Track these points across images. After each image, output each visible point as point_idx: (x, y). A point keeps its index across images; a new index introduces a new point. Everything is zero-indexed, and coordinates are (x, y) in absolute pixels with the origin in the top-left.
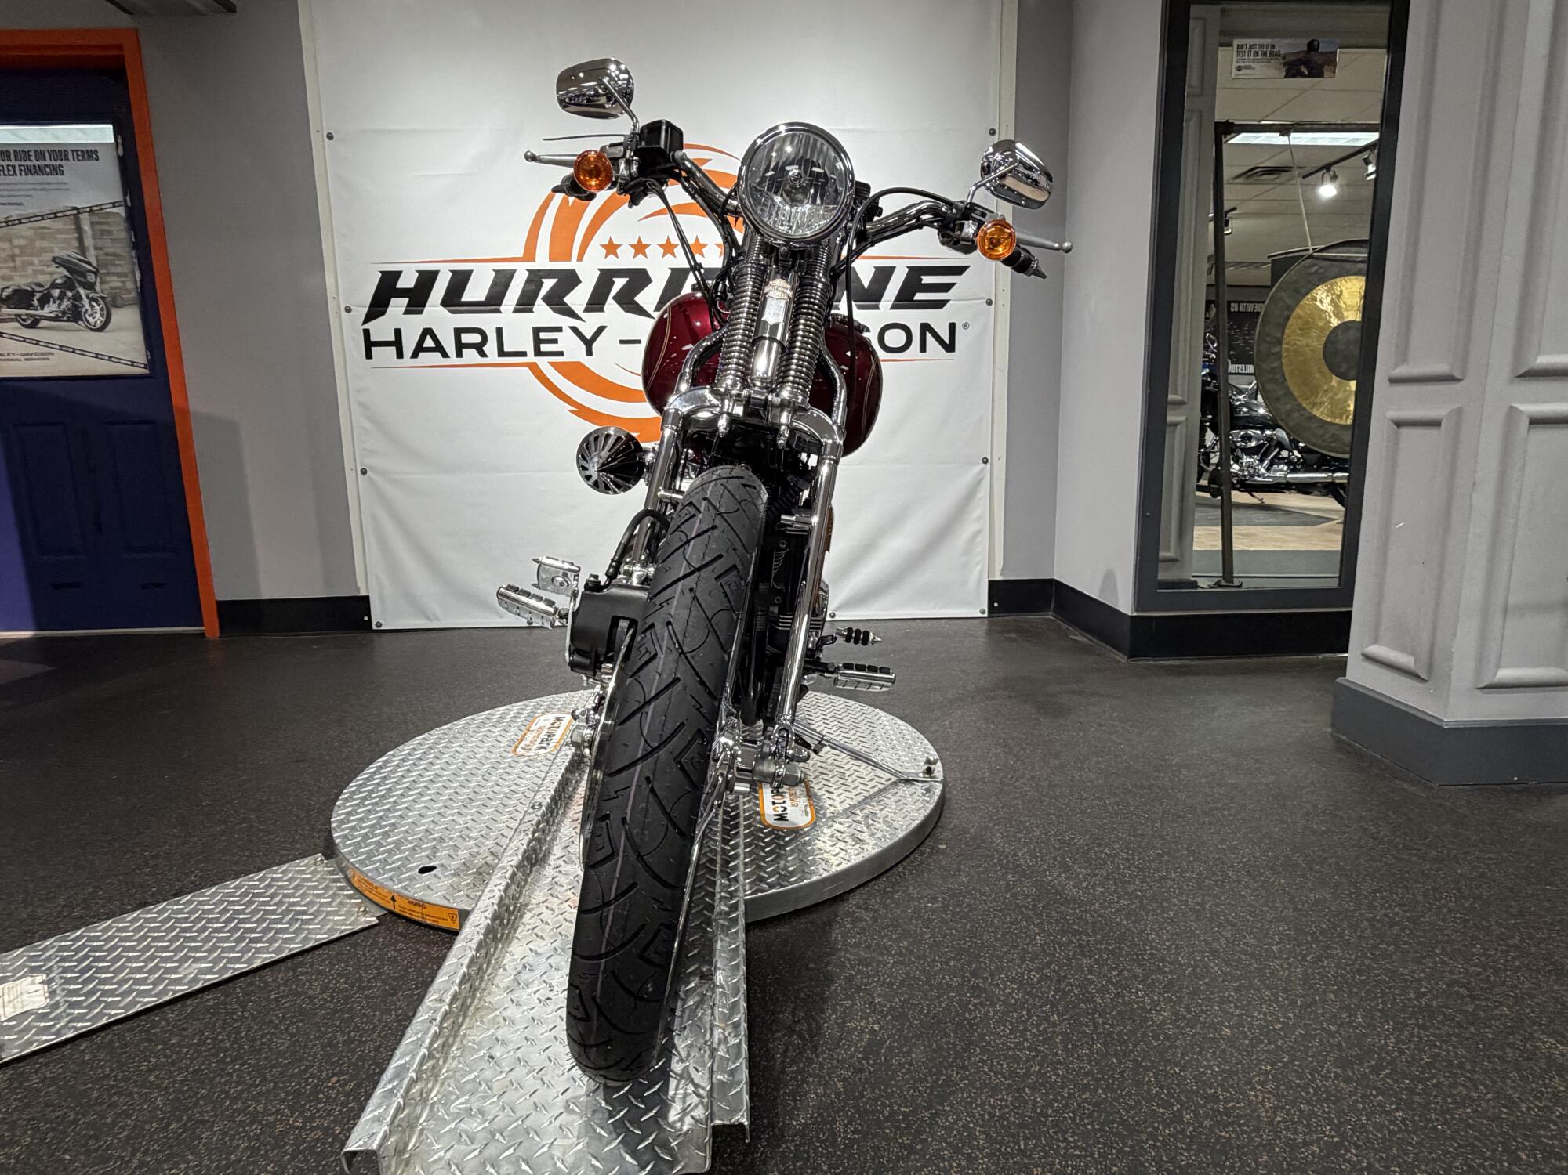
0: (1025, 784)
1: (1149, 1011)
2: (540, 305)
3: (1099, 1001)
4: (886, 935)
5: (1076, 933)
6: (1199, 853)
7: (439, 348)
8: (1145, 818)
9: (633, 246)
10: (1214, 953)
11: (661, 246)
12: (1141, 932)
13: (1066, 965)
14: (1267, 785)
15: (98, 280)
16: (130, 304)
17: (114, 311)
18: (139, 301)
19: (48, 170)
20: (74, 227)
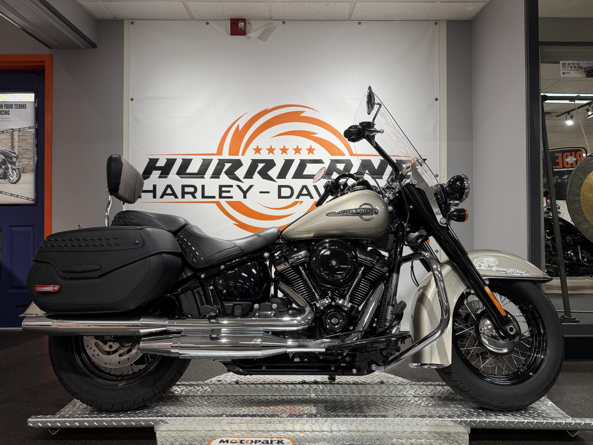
2: (223, 175)
7: (174, 194)
9: (267, 149)
11: (281, 149)
15: (17, 161)
16: (30, 172)
17: (22, 175)
18: (35, 171)
19: (3, 113)
20: (10, 137)
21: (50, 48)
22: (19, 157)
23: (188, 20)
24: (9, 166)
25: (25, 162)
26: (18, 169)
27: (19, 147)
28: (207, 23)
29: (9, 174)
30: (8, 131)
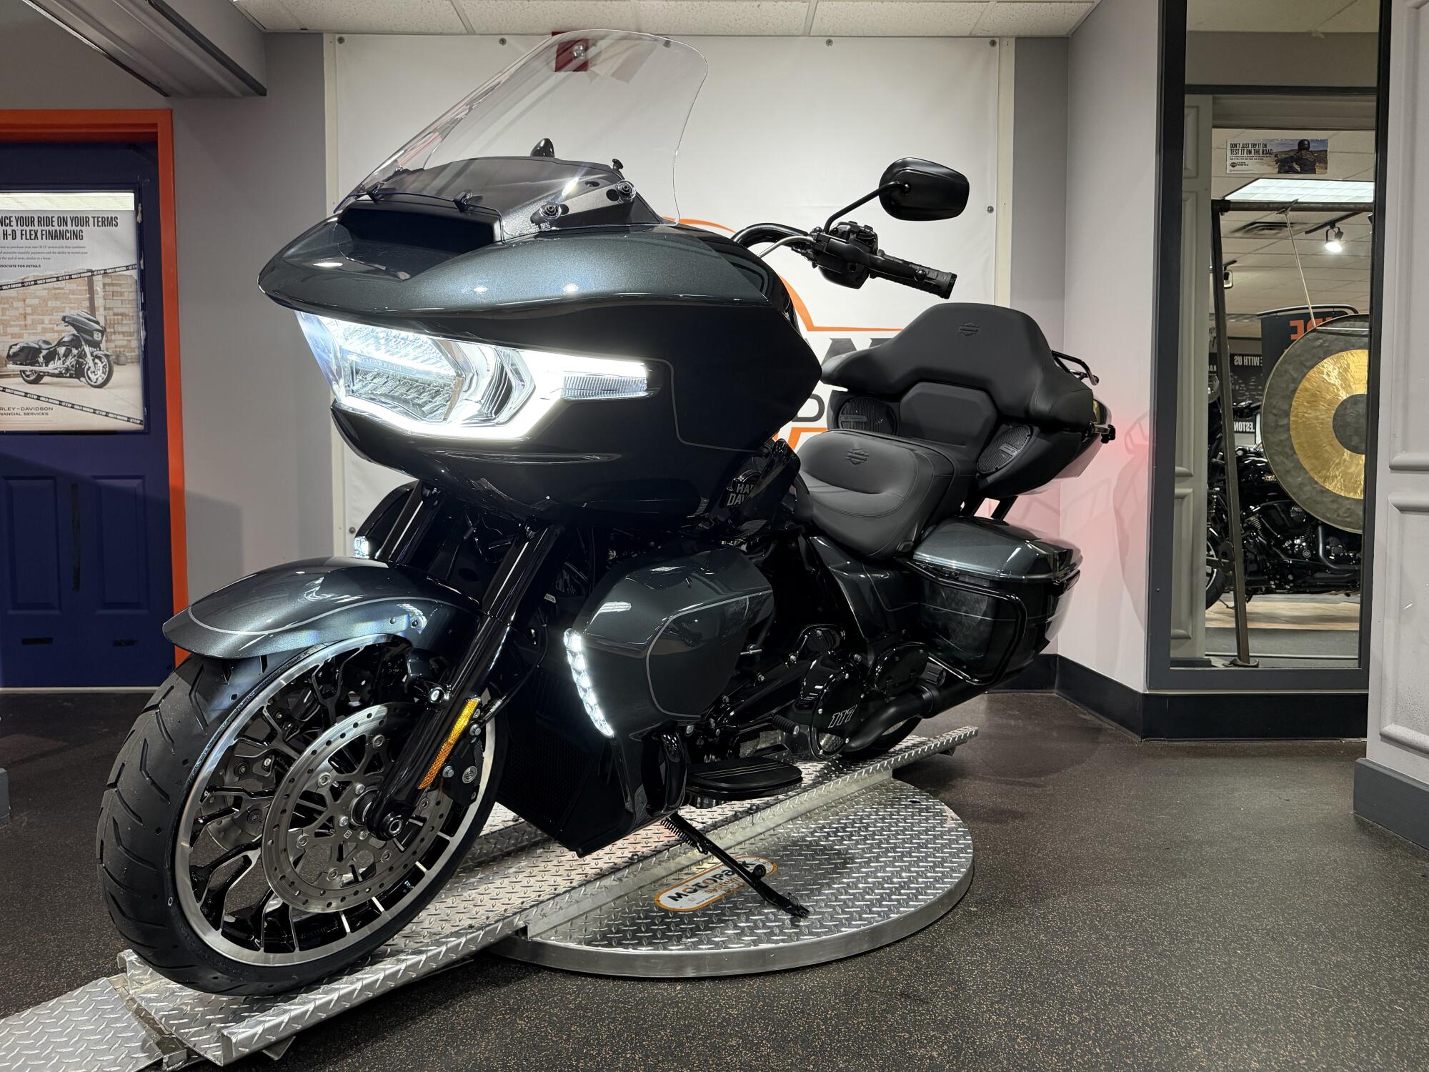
0: (1047, 855)
1: (1185, 1048)
3: (1137, 1039)
4: (931, 982)
5: (1110, 984)
6: (1224, 920)
8: (1169, 889)
10: (1243, 1004)
12: (1172, 985)
13: (1104, 1010)
14: (1290, 862)
15: (104, 338)
16: (132, 362)
17: (116, 368)
18: (141, 360)
19: (68, 235)
20: (87, 288)
21: (165, 95)
22: (108, 330)
23: (461, 34)
24: (87, 349)
25: (119, 341)
26: (107, 356)
27: (105, 309)
28: (503, 41)
29: (87, 367)
30: (82, 275)
